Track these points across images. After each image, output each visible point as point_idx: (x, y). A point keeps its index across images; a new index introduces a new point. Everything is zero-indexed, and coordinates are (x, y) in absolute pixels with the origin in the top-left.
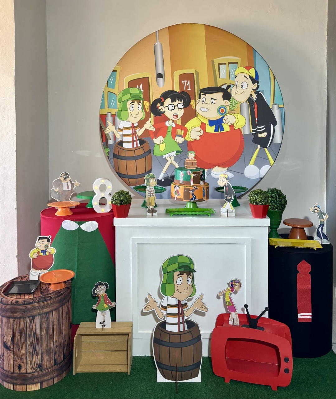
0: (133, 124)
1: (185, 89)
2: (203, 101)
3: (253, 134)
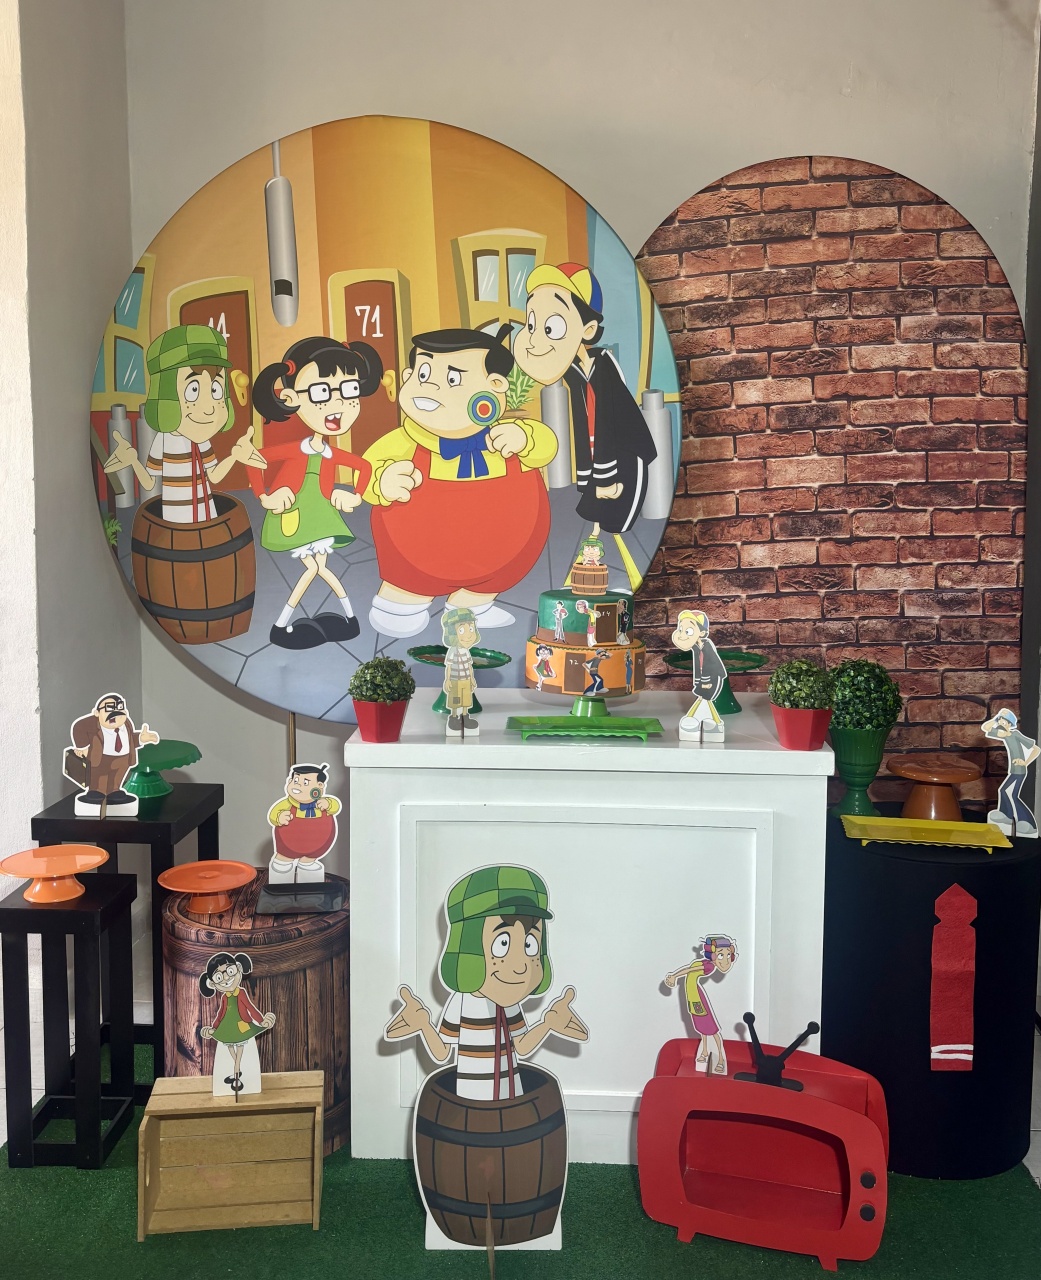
0: (195, 445)
1: (364, 334)
2: (423, 376)
3: (580, 488)
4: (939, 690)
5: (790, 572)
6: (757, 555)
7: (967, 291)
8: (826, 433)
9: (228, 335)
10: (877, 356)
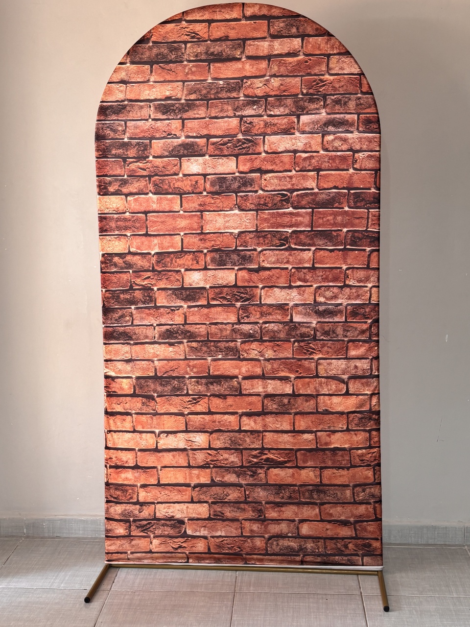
4: (315, 372)
5: (217, 290)
6: (195, 279)
7: (347, 97)
8: (245, 196)
10: (282, 143)
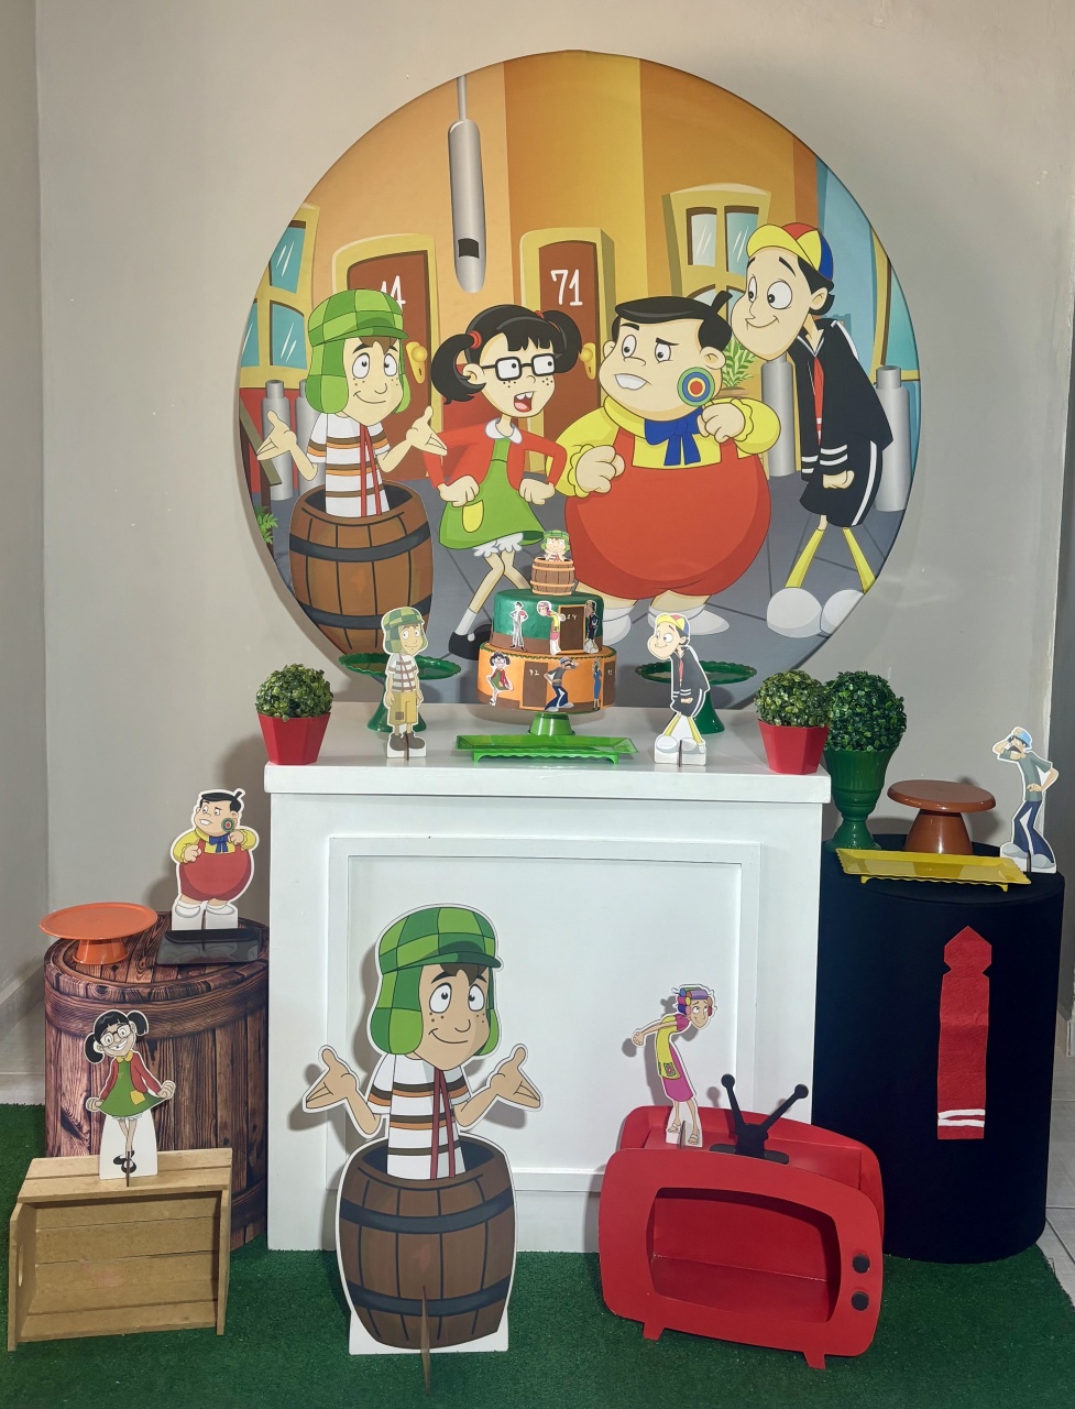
0: (364, 429)
1: (561, 302)
2: (627, 350)
3: (805, 476)
9: (404, 302)
